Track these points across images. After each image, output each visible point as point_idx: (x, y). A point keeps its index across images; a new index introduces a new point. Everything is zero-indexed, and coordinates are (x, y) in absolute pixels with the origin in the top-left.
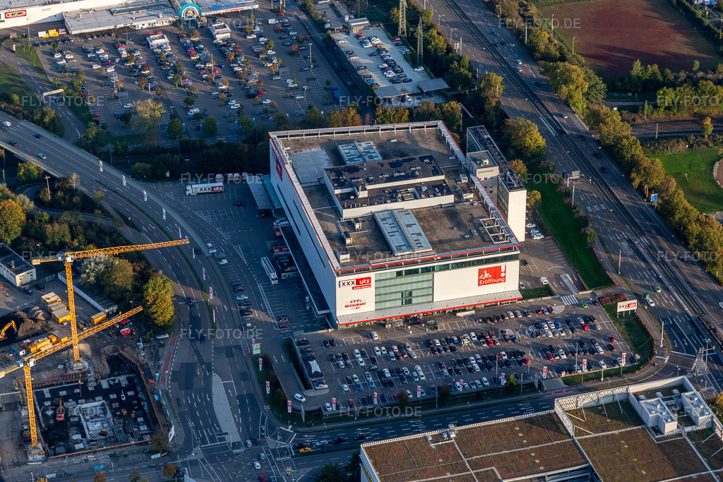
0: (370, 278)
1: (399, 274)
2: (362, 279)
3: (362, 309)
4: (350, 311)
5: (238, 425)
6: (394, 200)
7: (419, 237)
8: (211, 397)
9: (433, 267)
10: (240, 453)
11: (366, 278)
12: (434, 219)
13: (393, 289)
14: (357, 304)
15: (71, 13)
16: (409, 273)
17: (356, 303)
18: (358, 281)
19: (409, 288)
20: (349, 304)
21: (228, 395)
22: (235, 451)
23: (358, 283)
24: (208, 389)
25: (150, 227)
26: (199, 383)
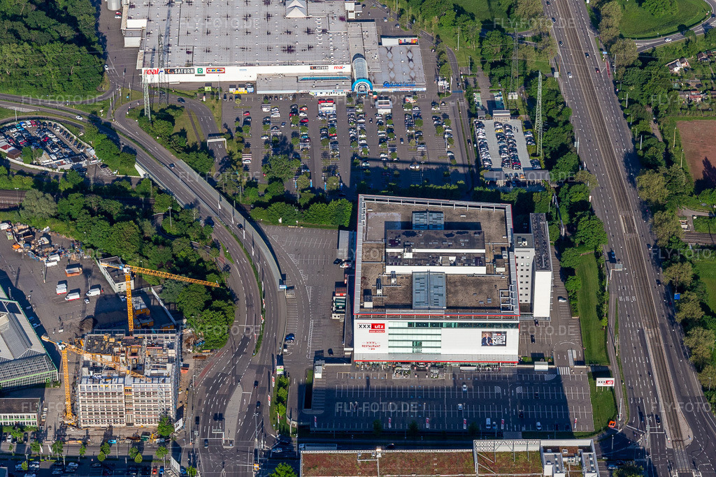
0: (384, 325)
1: (410, 325)
2: (377, 325)
3: (377, 351)
4: (367, 351)
5: (238, 426)
6: (433, 264)
7: (440, 298)
8: (227, 403)
9: (442, 324)
10: (228, 449)
11: (381, 324)
12: (462, 285)
13: (405, 338)
14: (373, 346)
15: (264, 75)
16: (419, 325)
17: (372, 344)
18: (373, 326)
19: (419, 338)
20: (366, 344)
21: (242, 402)
22: (224, 447)
23: (373, 327)
24: (228, 397)
25: (243, 261)
26: (223, 390)
